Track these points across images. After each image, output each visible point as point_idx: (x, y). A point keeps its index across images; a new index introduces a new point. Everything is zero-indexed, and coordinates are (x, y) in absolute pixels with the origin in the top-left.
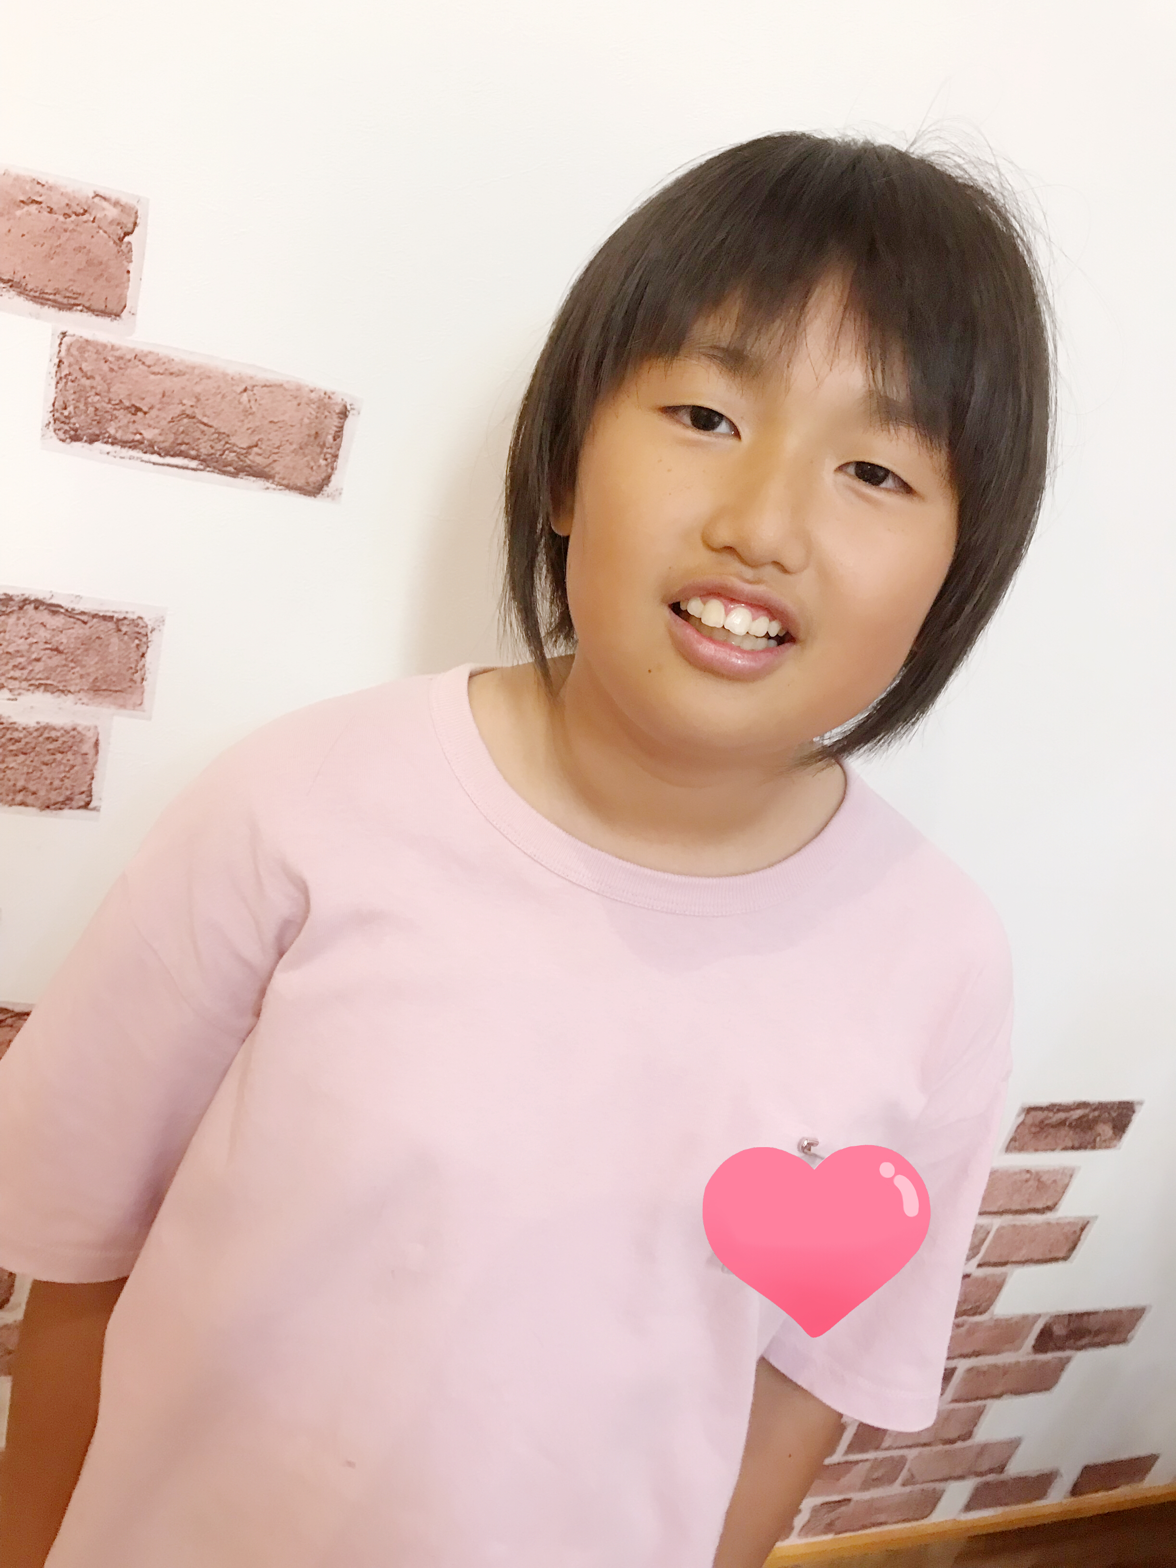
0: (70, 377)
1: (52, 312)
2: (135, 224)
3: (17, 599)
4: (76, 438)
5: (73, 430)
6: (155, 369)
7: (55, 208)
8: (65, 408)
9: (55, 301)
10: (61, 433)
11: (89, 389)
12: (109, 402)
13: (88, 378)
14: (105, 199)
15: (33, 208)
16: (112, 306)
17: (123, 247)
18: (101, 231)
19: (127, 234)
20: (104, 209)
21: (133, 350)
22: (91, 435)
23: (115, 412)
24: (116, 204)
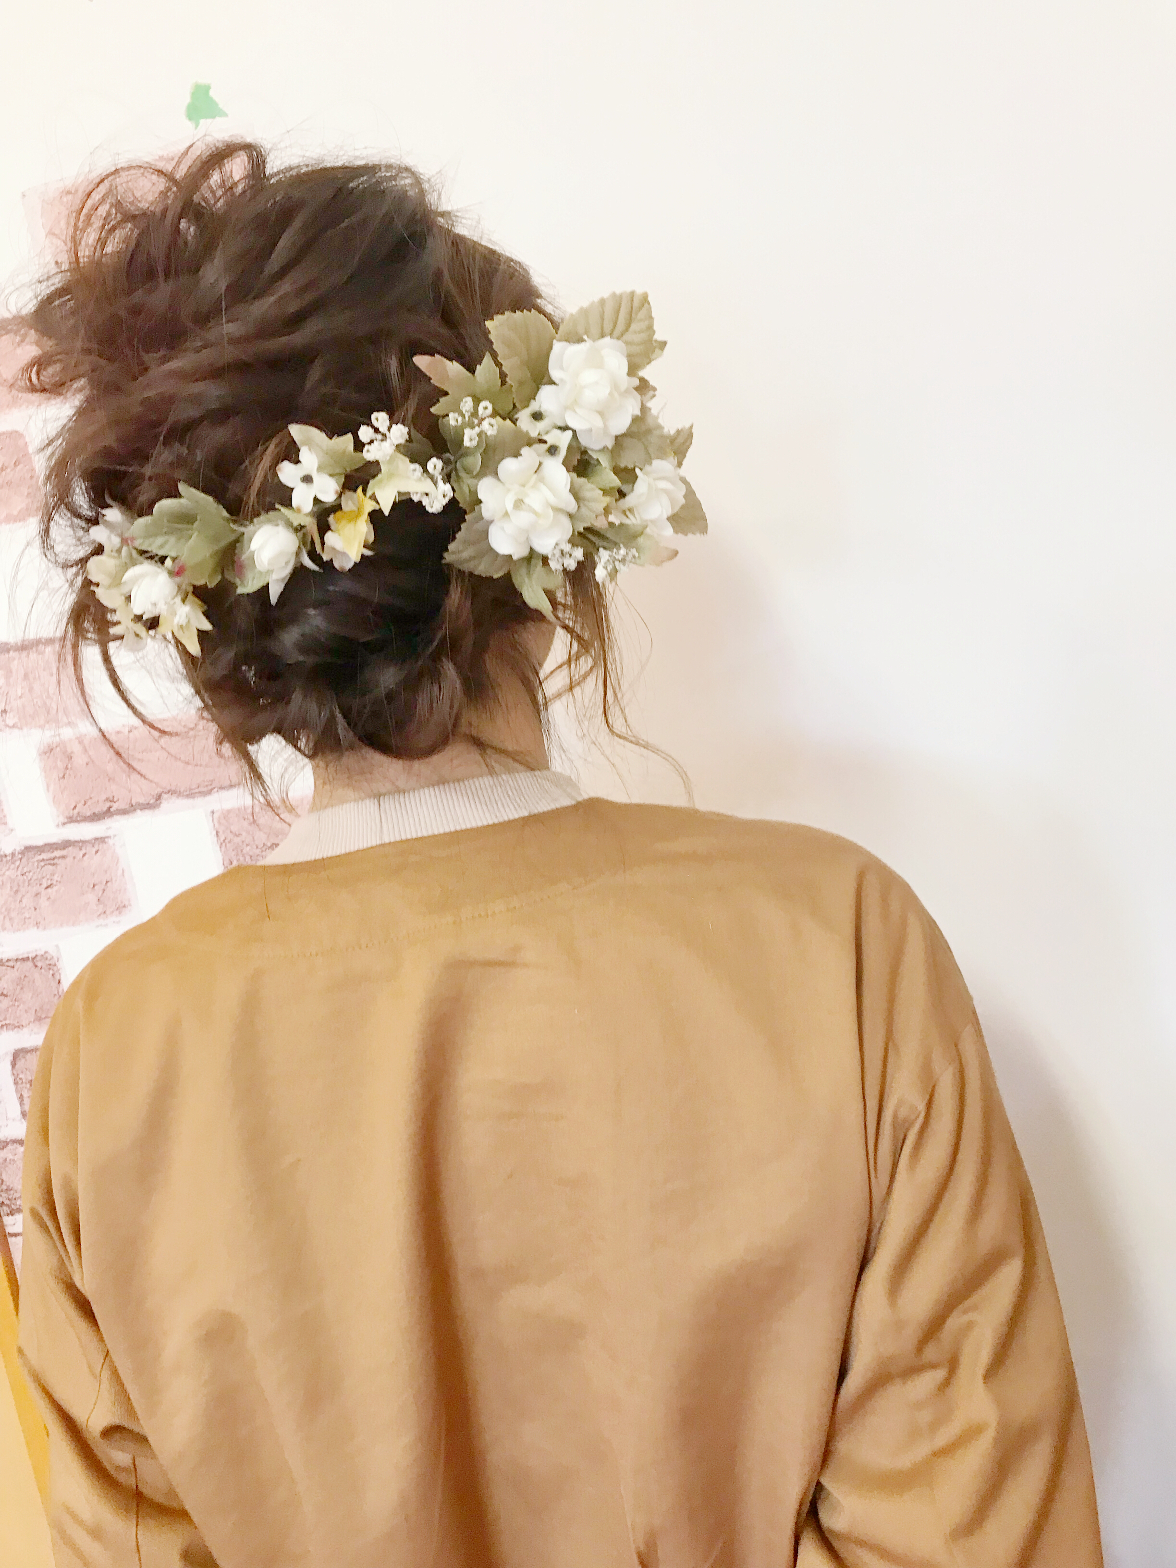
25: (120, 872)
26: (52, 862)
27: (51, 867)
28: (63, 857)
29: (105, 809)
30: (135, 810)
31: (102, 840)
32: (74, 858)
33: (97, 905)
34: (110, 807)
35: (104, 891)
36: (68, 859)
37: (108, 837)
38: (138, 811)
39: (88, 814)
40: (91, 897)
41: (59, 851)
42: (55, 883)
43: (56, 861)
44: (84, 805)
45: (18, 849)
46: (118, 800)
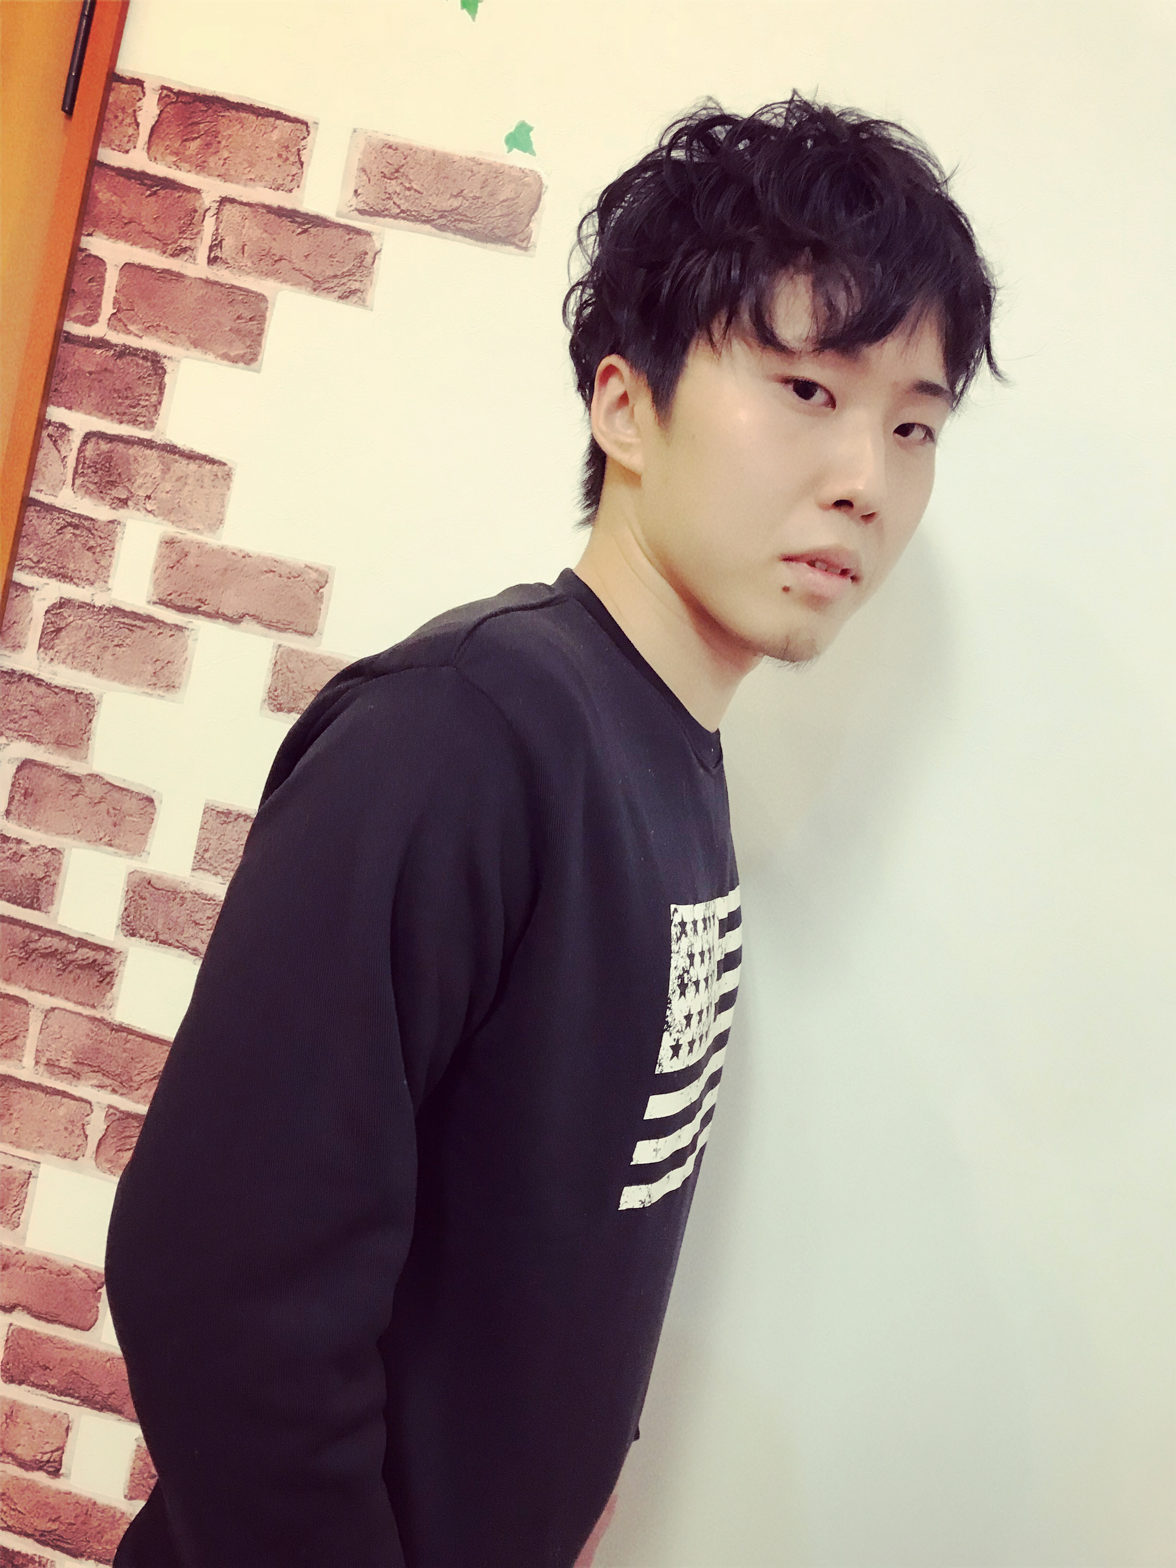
0: (280, 672)
1: (274, 633)
2: (327, 582)
3: (234, 813)
4: (280, 710)
5: (278, 704)
6: (330, 667)
7: (283, 574)
8: (275, 691)
9: (277, 627)
10: (272, 706)
11: (290, 679)
12: (302, 687)
13: (291, 672)
14: (311, 568)
15: (272, 573)
16: (310, 630)
17: (319, 595)
18: (307, 587)
19: (321, 587)
20: (309, 574)
21: (319, 655)
22: (289, 708)
23: (305, 694)
24: (317, 570)
25: (183, 659)
26: (130, 628)
27: (127, 630)
28: (142, 628)
29: (194, 606)
30: (218, 618)
31: (179, 628)
32: (151, 632)
33: (151, 676)
34: (200, 607)
35: (163, 667)
36: (145, 631)
37: (186, 628)
38: (221, 620)
39: (179, 604)
40: (150, 668)
41: (140, 622)
42: (125, 645)
43: (133, 628)
44: (179, 596)
45: (107, 606)
46: (208, 604)
